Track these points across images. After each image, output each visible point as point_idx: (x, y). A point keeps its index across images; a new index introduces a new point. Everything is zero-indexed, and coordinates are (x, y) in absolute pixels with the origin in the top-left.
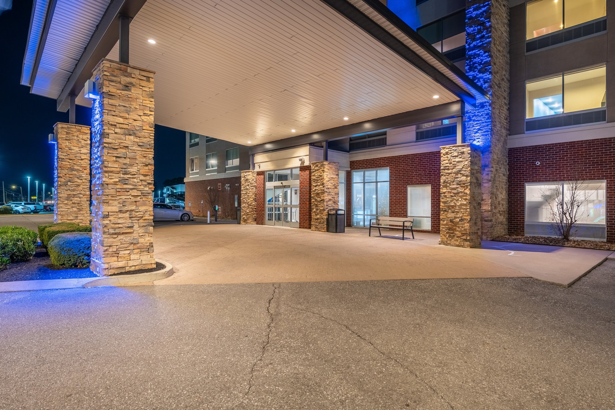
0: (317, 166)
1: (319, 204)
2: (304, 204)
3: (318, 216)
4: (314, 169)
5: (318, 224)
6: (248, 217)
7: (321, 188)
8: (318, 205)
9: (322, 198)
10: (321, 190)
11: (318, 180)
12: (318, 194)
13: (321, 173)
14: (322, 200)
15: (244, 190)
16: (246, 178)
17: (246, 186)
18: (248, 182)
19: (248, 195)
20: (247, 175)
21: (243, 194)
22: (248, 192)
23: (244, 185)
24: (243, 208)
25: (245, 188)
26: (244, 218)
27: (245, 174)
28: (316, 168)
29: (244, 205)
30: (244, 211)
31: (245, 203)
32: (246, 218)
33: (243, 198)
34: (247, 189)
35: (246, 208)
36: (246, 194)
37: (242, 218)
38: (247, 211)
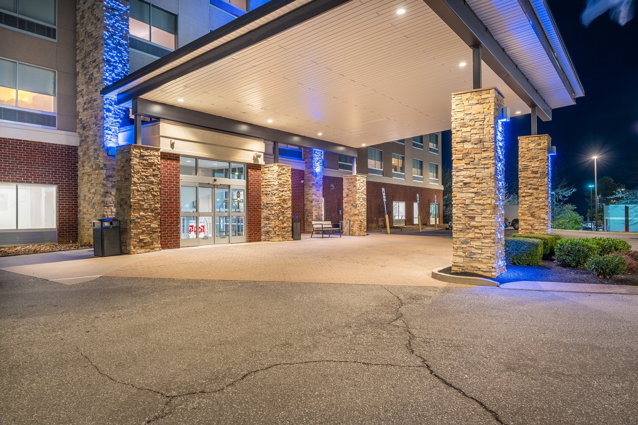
1: (286, 212)
2: (255, 211)
3: (285, 225)
7: (288, 194)
11: (284, 185)
12: (285, 200)
15: (141, 183)
16: (150, 161)
17: (147, 176)
18: (154, 170)
19: (155, 193)
20: (150, 155)
21: (138, 191)
22: (153, 189)
23: (143, 174)
24: (139, 220)
25: (143, 179)
26: (143, 240)
27: (146, 153)
28: (282, 171)
29: (142, 213)
30: (141, 226)
31: (144, 210)
32: (147, 239)
33: (139, 200)
34: (152, 183)
35: (147, 218)
36: (147, 191)
37: (136, 241)
38: (152, 225)
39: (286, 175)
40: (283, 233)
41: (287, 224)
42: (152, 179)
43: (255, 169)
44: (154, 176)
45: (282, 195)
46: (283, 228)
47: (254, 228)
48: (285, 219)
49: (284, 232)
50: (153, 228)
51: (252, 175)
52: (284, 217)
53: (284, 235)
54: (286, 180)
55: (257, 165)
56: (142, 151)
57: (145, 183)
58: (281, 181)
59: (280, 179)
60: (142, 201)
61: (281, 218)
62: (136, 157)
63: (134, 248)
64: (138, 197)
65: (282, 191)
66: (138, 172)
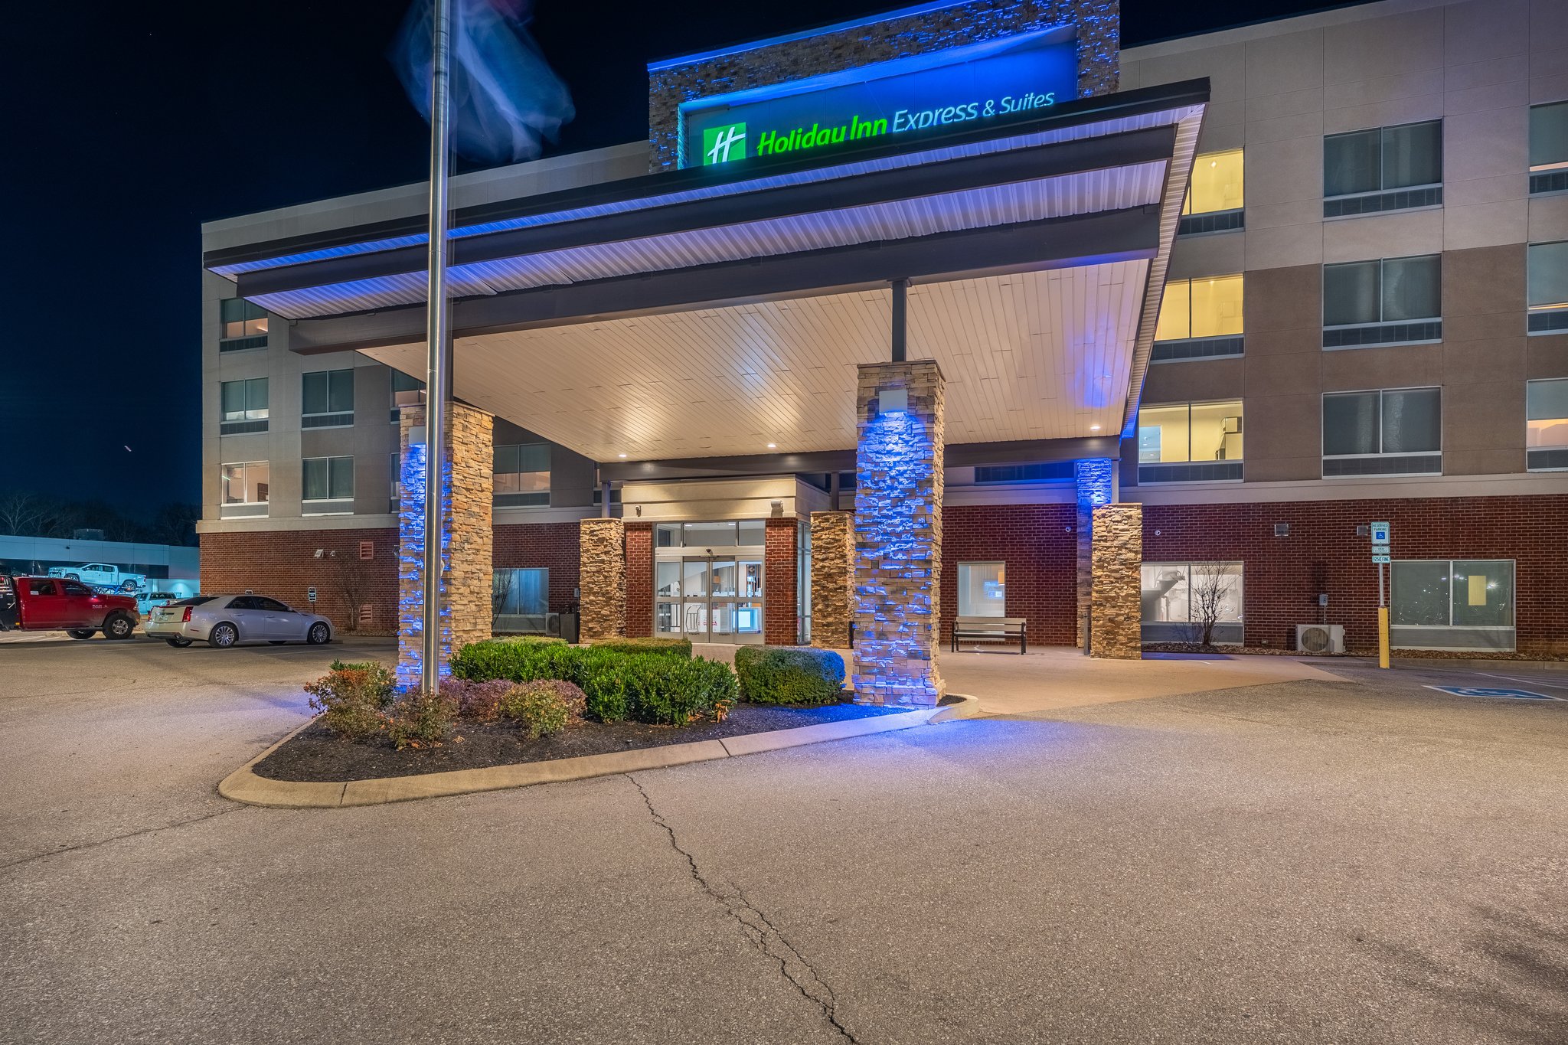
0: (827, 520)
1: (833, 596)
2: (779, 595)
3: (830, 619)
4: (818, 526)
5: (829, 634)
6: (605, 625)
7: (838, 564)
8: (830, 597)
9: (841, 583)
10: (839, 568)
11: (829, 548)
12: (830, 574)
13: (838, 535)
14: (840, 588)
15: (591, 563)
16: (600, 536)
17: (597, 554)
18: (606, 546)
19: (606, 574)
20: (602, 530)
21: (588, 572)
22: (604, 568)
23: (592, 552)
24: (589, 606)
25: (594, 558)
26: (592, 628)
27: (596, 527)
28: (822, 525)
29: (592, 598)
30: (590, 612)
31: (594, 594)
32: (598, 628)
33: (589, 583)
34: (603, 562)
35: (597, 604)
36: (597, 572)
37: (585, 630)
38: (603, 612)
39: (833, 530)
40: (825, 634)
41: (836, 618)
42: (604, 557)
43: (779, 526)
44: (607, 553)
45: (823, 567)
46: (824, 625)
47: (776, 622)
48: (830, 609)
49: (826, 631)
50: (604, 615)
51: (774, 536)
52: (827, 606)
53: (828, 637)
54: (833, 539)
55: (780, 519)
56: (592, 525)
57: (596, 562)
58: (820, 543)
59: (819, 539)
60: (593, 583)
61: (820, 607)
62: (586, 534)
63: (583, 636)
64: (587, 579)
65: (823, 560)
66: (588, 550)
